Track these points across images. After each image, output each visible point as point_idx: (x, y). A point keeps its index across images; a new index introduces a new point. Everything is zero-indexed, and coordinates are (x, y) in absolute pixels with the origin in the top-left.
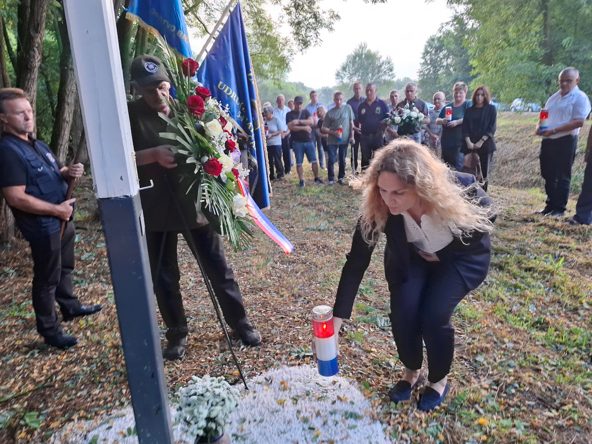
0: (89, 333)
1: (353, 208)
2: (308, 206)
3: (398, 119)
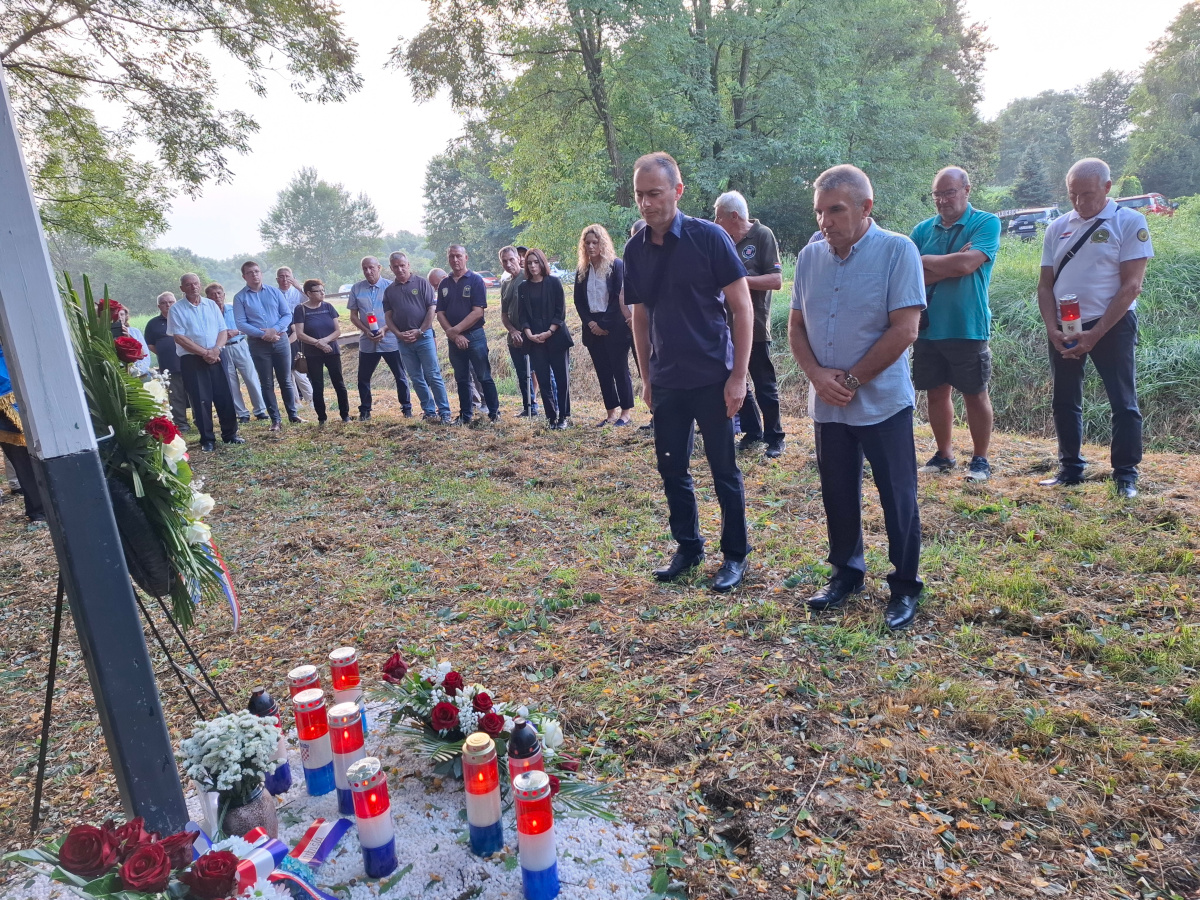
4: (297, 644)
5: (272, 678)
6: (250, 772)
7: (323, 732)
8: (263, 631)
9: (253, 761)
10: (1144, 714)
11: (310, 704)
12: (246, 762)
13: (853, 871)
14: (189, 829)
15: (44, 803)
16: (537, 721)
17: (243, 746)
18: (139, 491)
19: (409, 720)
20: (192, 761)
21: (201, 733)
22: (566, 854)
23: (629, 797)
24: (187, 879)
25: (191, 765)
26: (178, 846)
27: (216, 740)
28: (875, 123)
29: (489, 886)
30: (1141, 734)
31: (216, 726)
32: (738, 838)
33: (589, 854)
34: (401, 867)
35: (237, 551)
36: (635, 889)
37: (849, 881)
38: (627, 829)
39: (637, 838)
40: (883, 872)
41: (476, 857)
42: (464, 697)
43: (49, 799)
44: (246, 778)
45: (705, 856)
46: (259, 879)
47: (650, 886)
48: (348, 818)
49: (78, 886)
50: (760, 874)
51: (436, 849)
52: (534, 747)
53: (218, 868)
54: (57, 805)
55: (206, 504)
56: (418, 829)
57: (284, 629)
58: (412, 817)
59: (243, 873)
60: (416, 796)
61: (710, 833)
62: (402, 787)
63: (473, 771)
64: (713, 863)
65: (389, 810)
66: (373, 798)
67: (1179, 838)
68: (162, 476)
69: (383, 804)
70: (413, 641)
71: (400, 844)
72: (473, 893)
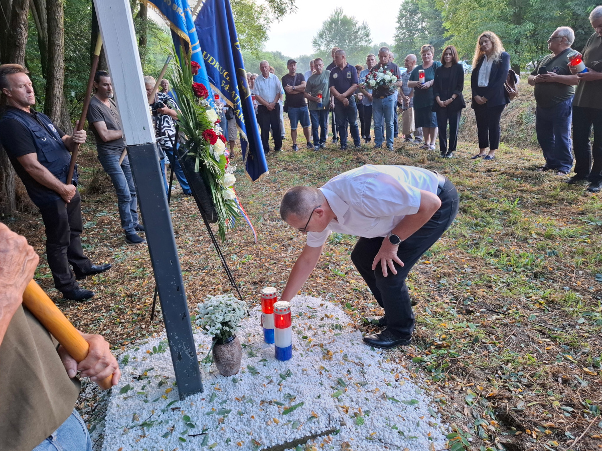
0: (102, 288)
1: (334, 169)
2: (292, 170)
3: (372, 82)
4: (283, 255)
5: (267, 270)
6: (227, 328)
8: (269, 245)
9: (229, 323)
12: (225, 324)
17: (225, 315)
18: (196, 169)
21: (207, 302)
22: (395, 427)
27: (212, 308)
29: (344, 430)
31: (215, 300)
33: (410, 431)
38: (438, 422)
39: (443, 430)
44: (223, 332)
51: (319, 397)
55: (231, 180)
56: (313, 381)
57: (279, 246)
60: (317, 359)
61: (496, 441)
62: (311, 351)
72: (335, 432)
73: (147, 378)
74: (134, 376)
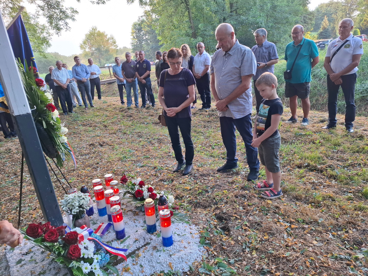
4: (95, 173)
5: (88, 183)
6: (81, 209)
7: (103, 198)
8: (84, 169)
9: (82, 206)
10: (349, 195)
11: (99, 190)
12: (80, 206)
13: (260, 239)
14: (64, 225)
15: (21, 218)
16: (167, 196)
17: (79, 202)
18: (45, 126)
19: (129, 195)
20: (64, 206)
21: (66, 198)
22: (175, 233)
23: (194, 217)
24: (63, 239)
25: (64, 207)
26: (61, 230)
27: (71, 200)
28: (275, 11)
29: (152, 242)
30: (348, 200)
31: (71, 196)
32: (226, 229)
33: (182, 233)
34: (126, 236)
35: (76, 146)
36: (195, 243)
37: (258, 242)
38: (193, 226)
39: (196, 229)
40: (269, 239)
41: (149, 234)
42: (145, 188)
43: (23, 217)
44: (80, 211)
45: (216, 234)
46: (85, 239)
47: (200, 242)
48: (111, 222)
49: (32, 240)
50: (232, 239)
51: (137, 231)
52: (166, 203)
53: (72, 236)
54: (25, 219)
55: (65, 131)
56: (132, 226)
57: (91, 169)
58: (130, 223)
59: (80, 238)
60: (131, 217)
61: (218, 228)
62: (127, 214)
63: (147, 209)
64: (218, 236)
65: (123, 220)
66: (118, 217)
67: (357, 230)
68: (52, 122)
69: (121, 218)
70: (130, 173)
71: (126, 230)
72: (148, 244)
73: (32, 252)
74: (23, 254)
